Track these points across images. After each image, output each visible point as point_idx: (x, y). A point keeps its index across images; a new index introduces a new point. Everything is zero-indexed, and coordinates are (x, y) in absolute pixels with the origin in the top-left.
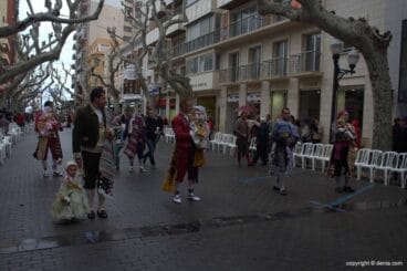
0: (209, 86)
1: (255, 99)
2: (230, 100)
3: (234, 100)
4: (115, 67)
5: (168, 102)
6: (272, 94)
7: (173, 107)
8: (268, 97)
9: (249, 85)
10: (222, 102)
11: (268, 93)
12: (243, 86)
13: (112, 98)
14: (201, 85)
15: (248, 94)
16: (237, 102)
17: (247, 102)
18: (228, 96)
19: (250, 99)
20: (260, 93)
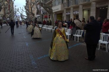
0: (60, 10)
1: (77, 13)
2: (67, 14)
3: (69, 14)
5: (48, 16)
6: (83, 10)
7: (49, 18)
8: (82, 12)
9: (74, 8)
10: (64, 15)
11: (82, 10)
12: (72, 8)
13: (33, 16)
14: (57, 9)
15: (74, 11)
16: (70, 14)
17: (73, 14)
18: (66, 12)
19: (74, 13)
20: (78, 10)
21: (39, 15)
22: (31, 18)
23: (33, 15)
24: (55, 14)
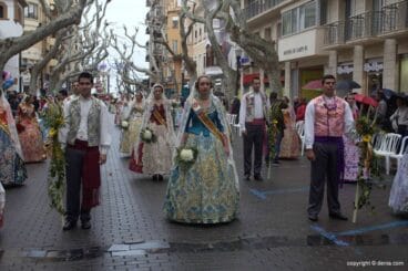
0: (311, 52)
1: (376, 67)
4: (186, 30)
8: (393, 65)
9: (367, 47)
11: (393, 57)
12: (358, 49)
14: (300, 50)
15: (366, 61)
16: (351, 73)
17: (365, 73)
18: (339, 64)
19: (368, 68)
20: (382, 57)
21: (218, 71)
22: (179, 80)
23: (192, 67)
24: (292, 71)
